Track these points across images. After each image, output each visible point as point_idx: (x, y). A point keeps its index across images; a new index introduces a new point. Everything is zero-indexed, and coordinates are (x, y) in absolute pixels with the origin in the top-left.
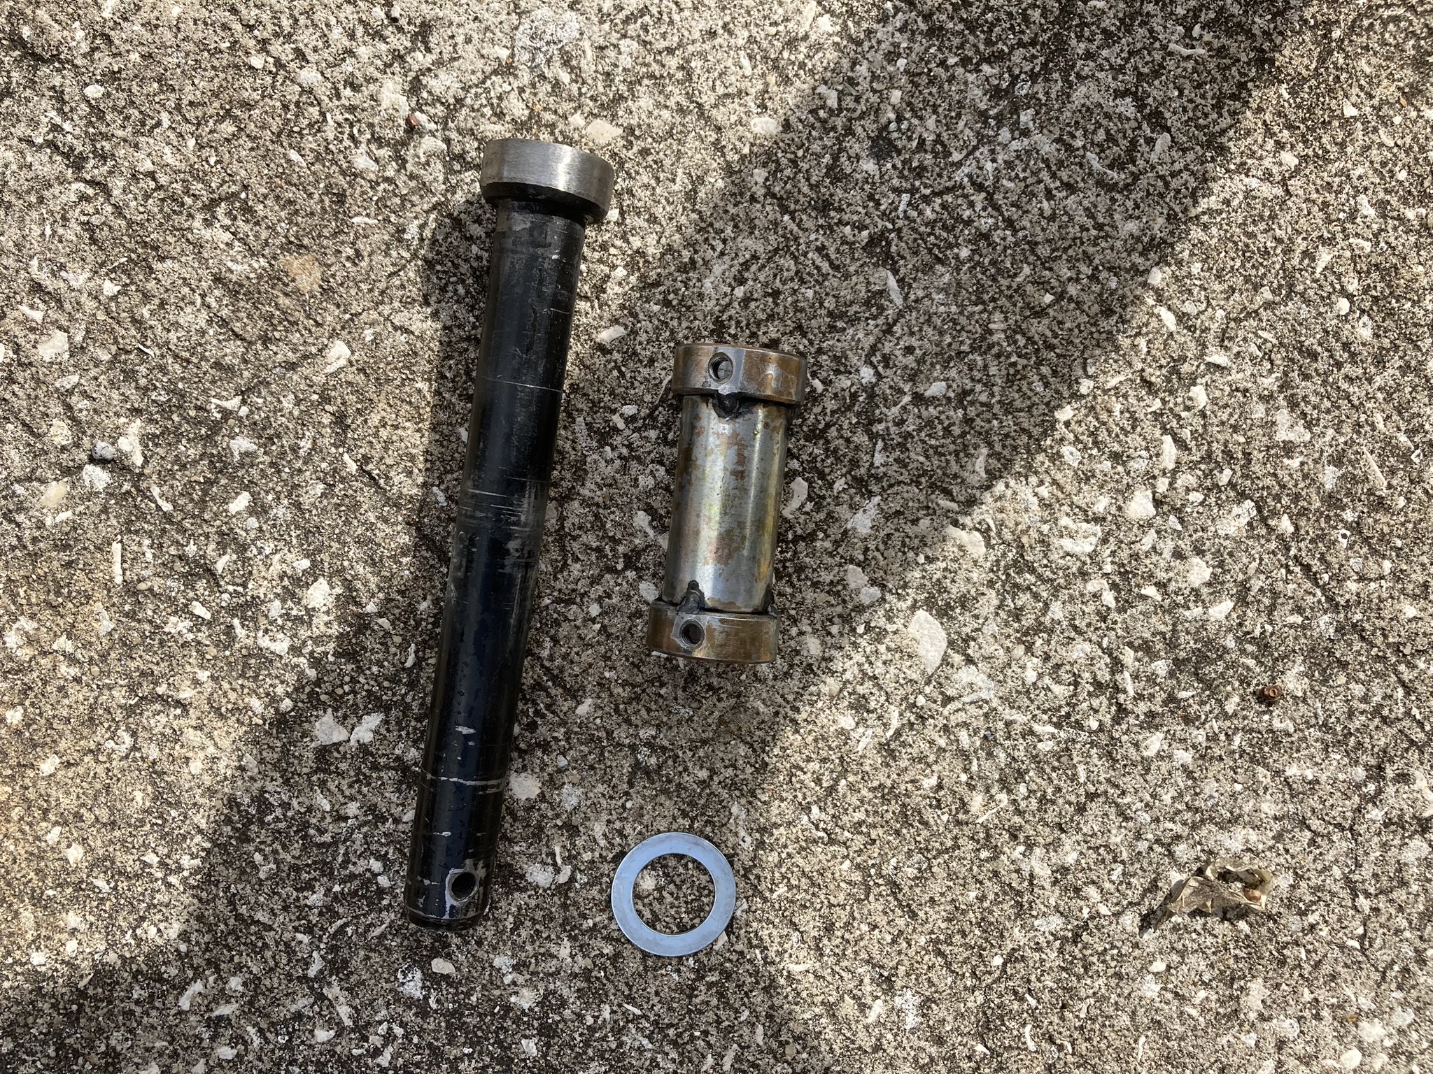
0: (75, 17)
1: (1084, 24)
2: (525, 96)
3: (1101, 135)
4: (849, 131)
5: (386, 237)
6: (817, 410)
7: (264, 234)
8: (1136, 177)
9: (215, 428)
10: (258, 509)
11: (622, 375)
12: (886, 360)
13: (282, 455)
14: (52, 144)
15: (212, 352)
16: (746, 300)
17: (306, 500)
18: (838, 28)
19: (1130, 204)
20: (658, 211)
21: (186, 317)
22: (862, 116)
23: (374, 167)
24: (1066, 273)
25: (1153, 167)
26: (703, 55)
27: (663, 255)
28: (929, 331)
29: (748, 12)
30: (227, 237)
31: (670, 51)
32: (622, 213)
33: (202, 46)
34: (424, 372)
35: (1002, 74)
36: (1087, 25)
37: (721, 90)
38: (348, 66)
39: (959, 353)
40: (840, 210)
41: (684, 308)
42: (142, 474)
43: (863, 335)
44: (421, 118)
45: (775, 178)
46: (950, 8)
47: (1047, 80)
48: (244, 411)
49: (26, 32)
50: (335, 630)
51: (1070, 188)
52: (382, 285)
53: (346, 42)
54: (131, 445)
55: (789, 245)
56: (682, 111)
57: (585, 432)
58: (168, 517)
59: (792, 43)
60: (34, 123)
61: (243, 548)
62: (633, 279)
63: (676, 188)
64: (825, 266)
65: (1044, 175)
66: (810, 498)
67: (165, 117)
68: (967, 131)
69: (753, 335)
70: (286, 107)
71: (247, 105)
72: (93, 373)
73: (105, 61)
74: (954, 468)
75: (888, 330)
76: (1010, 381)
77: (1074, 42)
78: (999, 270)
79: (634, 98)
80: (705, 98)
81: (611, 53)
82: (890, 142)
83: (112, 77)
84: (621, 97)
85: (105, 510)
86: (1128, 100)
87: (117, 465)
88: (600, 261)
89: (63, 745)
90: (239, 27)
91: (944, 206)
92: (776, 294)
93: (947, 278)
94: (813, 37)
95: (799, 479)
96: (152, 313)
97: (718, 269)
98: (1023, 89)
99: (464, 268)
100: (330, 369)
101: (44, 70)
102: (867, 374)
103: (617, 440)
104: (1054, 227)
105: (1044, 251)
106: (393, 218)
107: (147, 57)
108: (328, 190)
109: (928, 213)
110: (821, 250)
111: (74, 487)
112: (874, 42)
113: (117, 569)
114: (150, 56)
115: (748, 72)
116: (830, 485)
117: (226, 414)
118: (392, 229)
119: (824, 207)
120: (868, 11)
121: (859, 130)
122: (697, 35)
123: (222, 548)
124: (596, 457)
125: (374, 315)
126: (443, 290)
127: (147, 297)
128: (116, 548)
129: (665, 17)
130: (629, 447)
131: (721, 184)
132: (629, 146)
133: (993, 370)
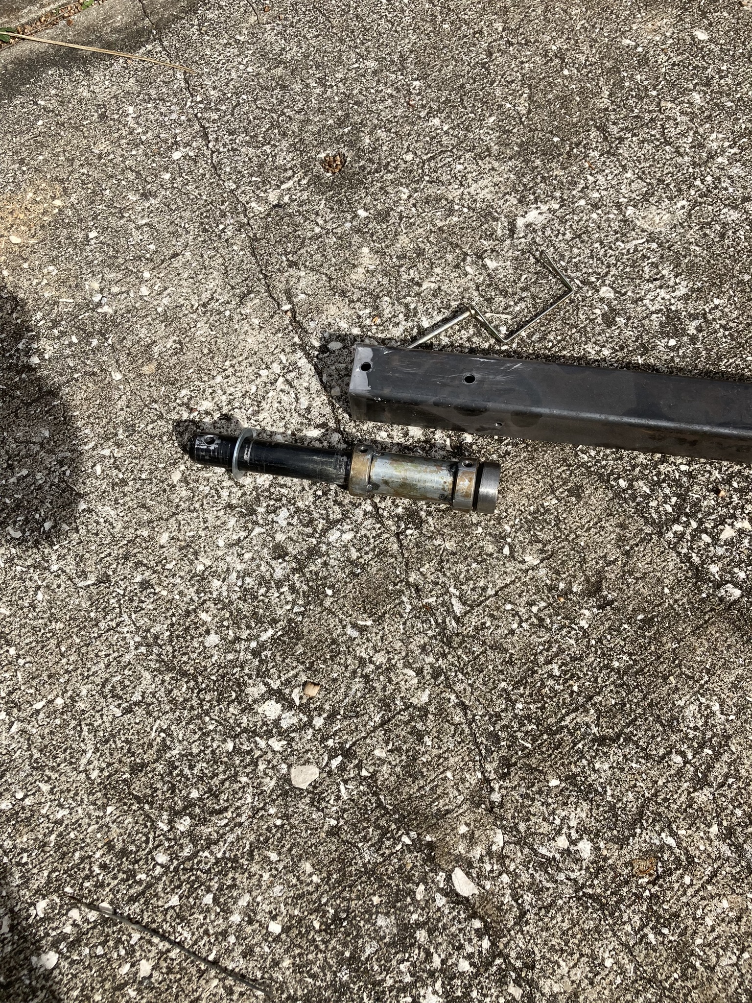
0: (254, 310)
1: (177, 680)
3: (127, 683)
4: (154, 572)
5: (155, 397)
6: (46, 545)
7: (166, 358)
8: (105, 697)
9: (103, 335)
10: (71, 344)
12: (59, 576)
13: (87, 354)
14: (213, 298)
15: (129, 337)
16: (98, 523)
17: (69, 360)
18: (198, 573)
19: (94, 693)
20: (141, 493)
21: (144, 331)
22: (159, 578)
23: (181, 396)
24: (72, 658)
25: (107, 706)
26: (198, 517)
27: (124, 493)
28: (64, 596)
30: (168, 346)
31: (202, 505)
33: (236, 347)
35: (164, 640)
37: (182, 522)
38: (220, 392)
39: (52, 607)
40: (123, 564)
41: (101, 498)
42: (94, 311)
43: (71, 569)
44: (196, 414)
45: (142, 539)
47: (157, 661)
48: (106, 344)
49: (252, 295)
50: (20, 363)
51: (108, 666)
52: (138, 393)
53: (229, 392)
54: (106, 309)
55: (115, 542)
56: (177, 506)
58: (76, 317)
59: (196, 553)
60: (221, 294)
61: (59, 338)
62: (117, 480)
63: (148, 500)
64: (102, 555)
65: (116, 654)
66: (12, 538)
67: (214, 333)
68: (143, 622)
69: (83, 523)
70: (209, 370)
71: (212, 358)
72: (133, 301)
73: (237, 317)
75: (70, 579)
76: (34, 628)
77: (170, 675)
78: (81, 629)
79: (187, 490)
80: (181, 516)
81: (205, 483)
82: (146, 588)
83: (231, 319)
84: (188, 485)
85: (85, 299)
86: (140, 698)
87: (100, 304)
88: (127, 469)
89: (11, 278)
90: (240, 359)
91: (114, 608)
92: (97, 534)
93: (84, 605)
94: (196, 562)
95: (21, 534)
96: (148, 321)
97: (113, 513)
98: (156, 650)
99: (137, 422)
100: (112, 373)
101: (238, 299)
102: (54, 568)
103: (58, 467)
104: (93, 656)
105: (84, 650)
106: (161, 400)
107: (236, 330)
108: (176, 380)
109: (113, 601)
110: (110, 554)
111: (96, 291)
112: (189, 587)
113: (64, 300)
115: (188, 534)
116: (14, 547)
117: (107, 339)
118: (157, 399)
119: (126, 558)
121: (154, 576)
122: (206, 516)
123: (61, 332)
124: (54, 458)
125: (128, 389)
126: (131, 413)
127: (154, 320)
128: (72, 301)
130: (54, 471)
131: (145, 518)
132: (168, 485)
133: (40, 621)
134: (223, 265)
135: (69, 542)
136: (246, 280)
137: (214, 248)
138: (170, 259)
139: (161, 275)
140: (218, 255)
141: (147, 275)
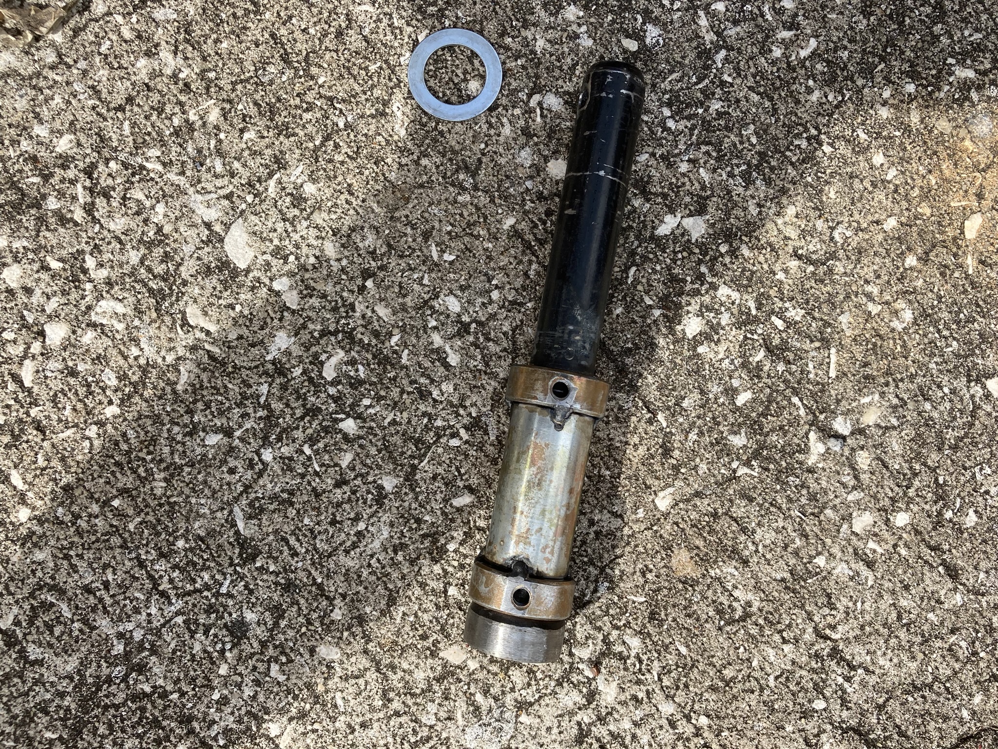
1: (64, 720)
2: (510, 685)
3: (57, 631)
4: (263, 644)
5: (622, 585)
6: (309, 431)
7: (710, 593)
8: (32, 595)
9: (756, 454)
10: (731, 392)
11: (458, 469)
12: (251, 465)
13: (710, 430)
14: (852, 668)
15: (754, 509)
16: (357, 519)
17: (696, 395)
18: (264, 726)
19: (39, 574)
20: (418, 591)
21: (770, 536)
22: (252, 655)
23: (626, 638)
24: (99, 522)
25: (17, 602)
26: (372, 709)
27: (418, 558)
28: (215, 485)
29: (334, 741)
30: (736, 593)
31: (397, 714)
32: (445, 592)
33: (741, 734)
34: (603, 482)
35: (135, 684)
36: (61, 719)
37: (361, 681)
38: (638, 714)
39: (193, 466)
40: (276, 584)
41: (406, 517)
42: (811, 425)
43: (267, 486)
44: (589, 673)
45: (325, 611)
46: (172, 738)
47: (98, 677)
48: (735, 465)
50: (684, 299)
51: (88, 590)
52: (628, 549)
53: (638, 732)
54: (817, 447)
55: (321, 559)
56: (393, 667)
57: (490, 428)
58: (796, 392)
59: (302, 715)
60: (863, 684)
61: (745, 365)
62: (443, 541)
63: (402, 609)
64: (292, 541)
65: (108, 601)
66: (322, 363)
67: (772, 683)
68: (168, 639)
69: (354, 492)
70: (686, 686)
71: (713, 689)
72: (838, 501)
73: (811, 726)
74: (205, 376)
75: (247, 488)
76: (154, 441)
77: (73, 706)
78: (154, 528)
79: (428, 679)
80: (374, 676)
81: (443, 715)
82: (232, 634)
83: (806, 714)
84: (438, 681)
85: (838, 401)
86: (32, 658)
87: (828, 433)
88: (466, 556)
89: (880, 237)
91: (194, 581)
92: (333, 523)
93: (196, 525)
94: (285, 719)
95: (329, 379)
96: (793, 541)
97: (377, 544)
98: (119, 671)
100: (671, 490)
101: (853, 723)
102: (267, 455)
103: (466, 420)
104: (105, 559)
105: (116, 541)
106: (616, 599)
107: (780, 728)
108: (661, 623)
109: (206, 576)
110: (295, 554)
111: (858, 420)
112: (237, 714)
113: (834, 358)
114: (778, 728)
115: (338, 695)
116: (304, 372)
117: (748, 464)
118: (617, 591)
119: (289, 587)
120: (238, 739)
121: (256, 644)
122: (376, 725)
123: (759, 367)
124: (484, 409)
125: (636, 527)
127: (796, 553)
128: (833, 374)
129: (399, 740)
130: (458, 415)
131: (368, 610)
132: (436, 643)
133: (166, 450)
134: (936, 679)
135: (316, 473)
136: (901, 734)
137: (975, 654)
138: (944, 563)
139: (903, 552)
140: (957, 666)
141: (901, 519)
